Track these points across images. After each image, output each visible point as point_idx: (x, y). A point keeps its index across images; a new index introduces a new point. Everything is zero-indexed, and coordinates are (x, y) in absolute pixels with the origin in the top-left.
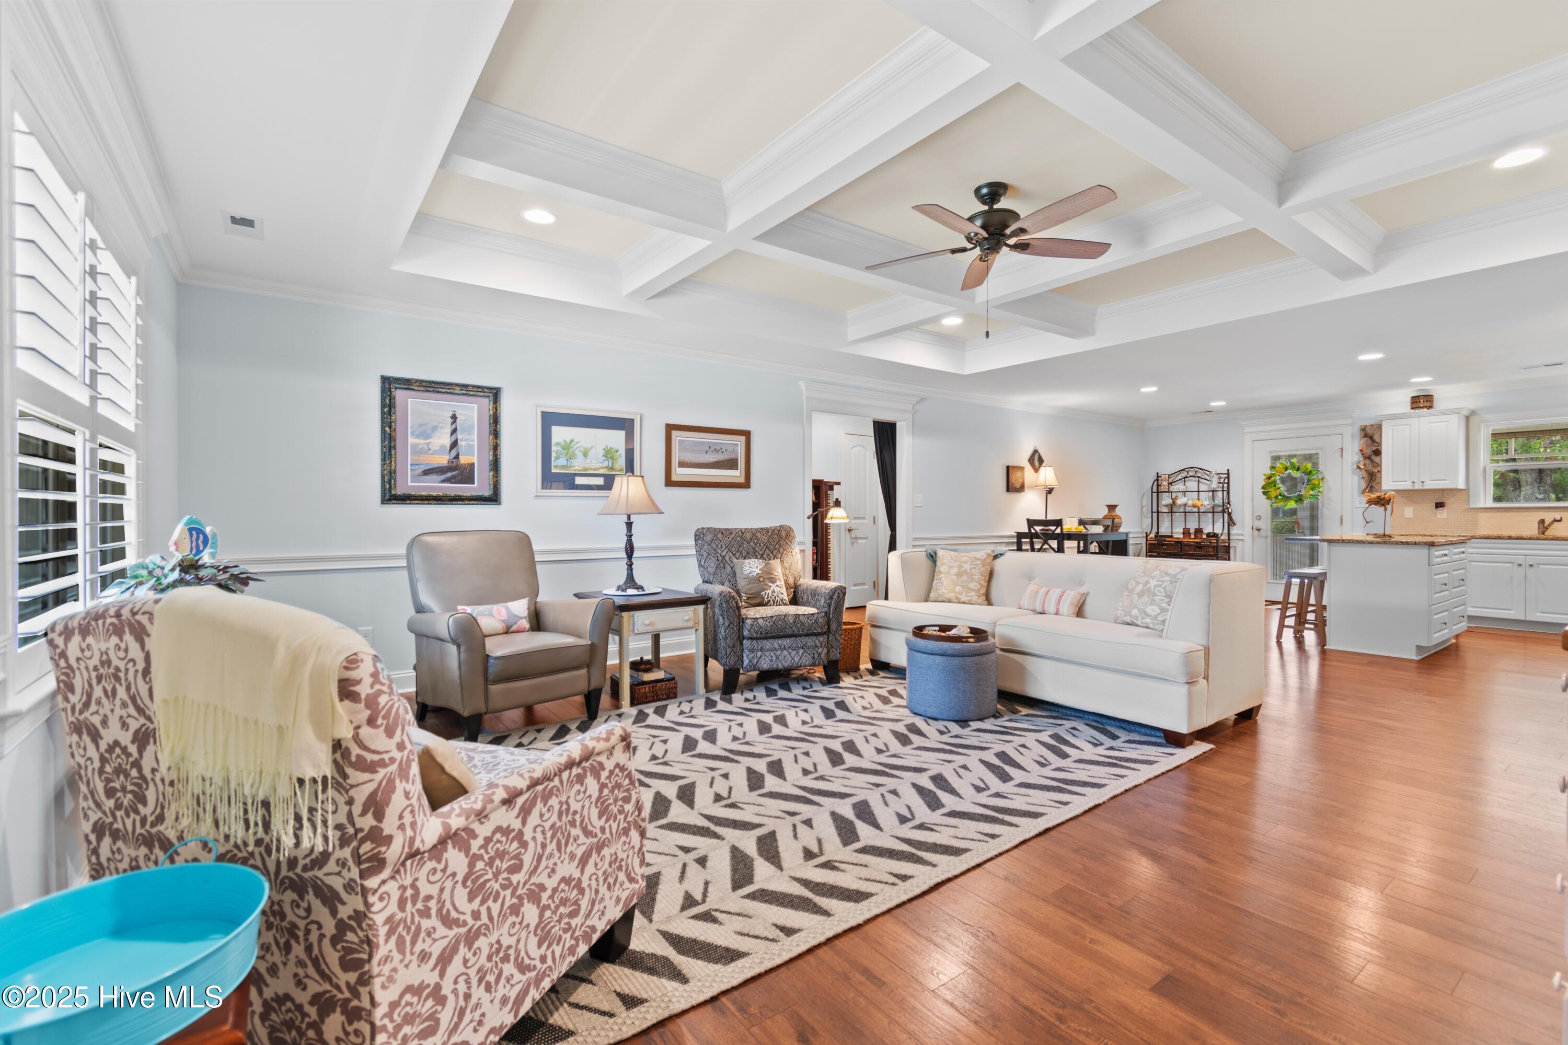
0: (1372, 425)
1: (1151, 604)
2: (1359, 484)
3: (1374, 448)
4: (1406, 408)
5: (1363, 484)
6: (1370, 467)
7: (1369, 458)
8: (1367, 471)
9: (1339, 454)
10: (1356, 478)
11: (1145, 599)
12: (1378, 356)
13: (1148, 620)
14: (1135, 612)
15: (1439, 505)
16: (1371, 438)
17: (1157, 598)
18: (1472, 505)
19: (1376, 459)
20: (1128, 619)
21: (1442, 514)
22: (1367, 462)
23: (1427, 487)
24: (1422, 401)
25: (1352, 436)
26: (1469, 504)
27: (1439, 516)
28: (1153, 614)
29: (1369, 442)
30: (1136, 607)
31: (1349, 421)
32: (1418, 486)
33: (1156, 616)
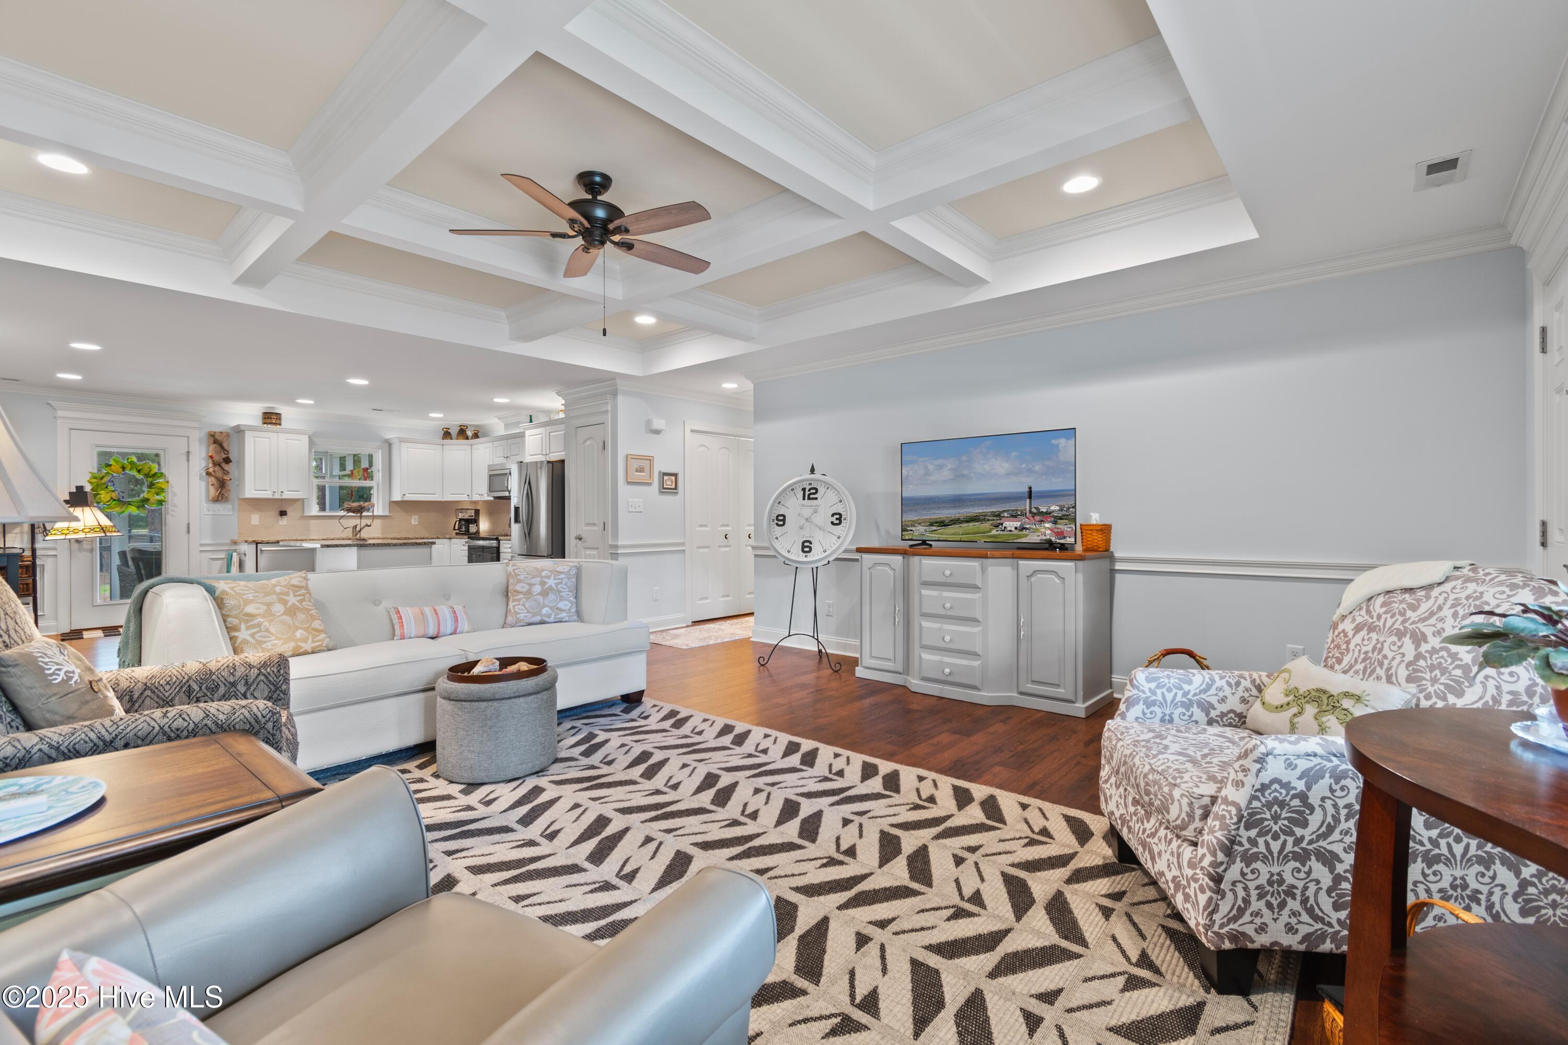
0: (221, 433)
1: (561, 600)
2: (208, 490)
3: (224, 456)
4: (258, 422)
5: (213, 492)
6: (219, 474)
7: (219, 465)
8: (217, 478)
9: (185, 458)
10: (203, 484)
11: (552, 596)
12: (364, 382)
13: (564, 614)
14: (545, 611)
15: (283, 513)
16: (221, 446)
17: (564, 594)
18: (306, 514)
19: (226, 467)
20: (538, 619)
21: (284, 521)
22: (217, 468)
23: (284, 496)
24: (271, 418)
25: (200, 440)
26: (304, 513)
27: (280, 523)
28: (567, 608)
29: (218, 448)
30: (545, 606)
31: (197, 425)
32: (277, 496)
33: (570, 609)
